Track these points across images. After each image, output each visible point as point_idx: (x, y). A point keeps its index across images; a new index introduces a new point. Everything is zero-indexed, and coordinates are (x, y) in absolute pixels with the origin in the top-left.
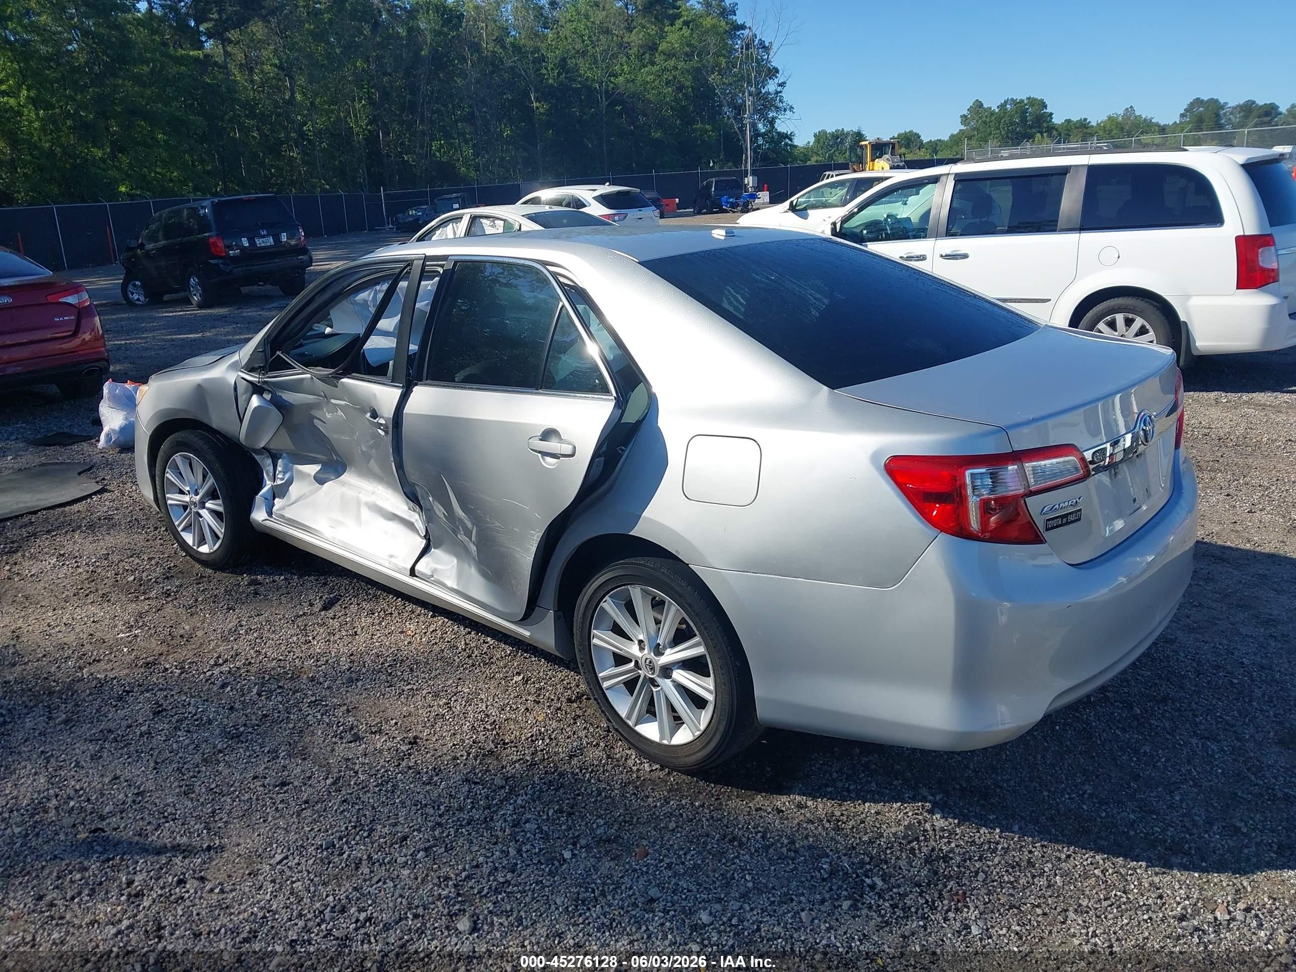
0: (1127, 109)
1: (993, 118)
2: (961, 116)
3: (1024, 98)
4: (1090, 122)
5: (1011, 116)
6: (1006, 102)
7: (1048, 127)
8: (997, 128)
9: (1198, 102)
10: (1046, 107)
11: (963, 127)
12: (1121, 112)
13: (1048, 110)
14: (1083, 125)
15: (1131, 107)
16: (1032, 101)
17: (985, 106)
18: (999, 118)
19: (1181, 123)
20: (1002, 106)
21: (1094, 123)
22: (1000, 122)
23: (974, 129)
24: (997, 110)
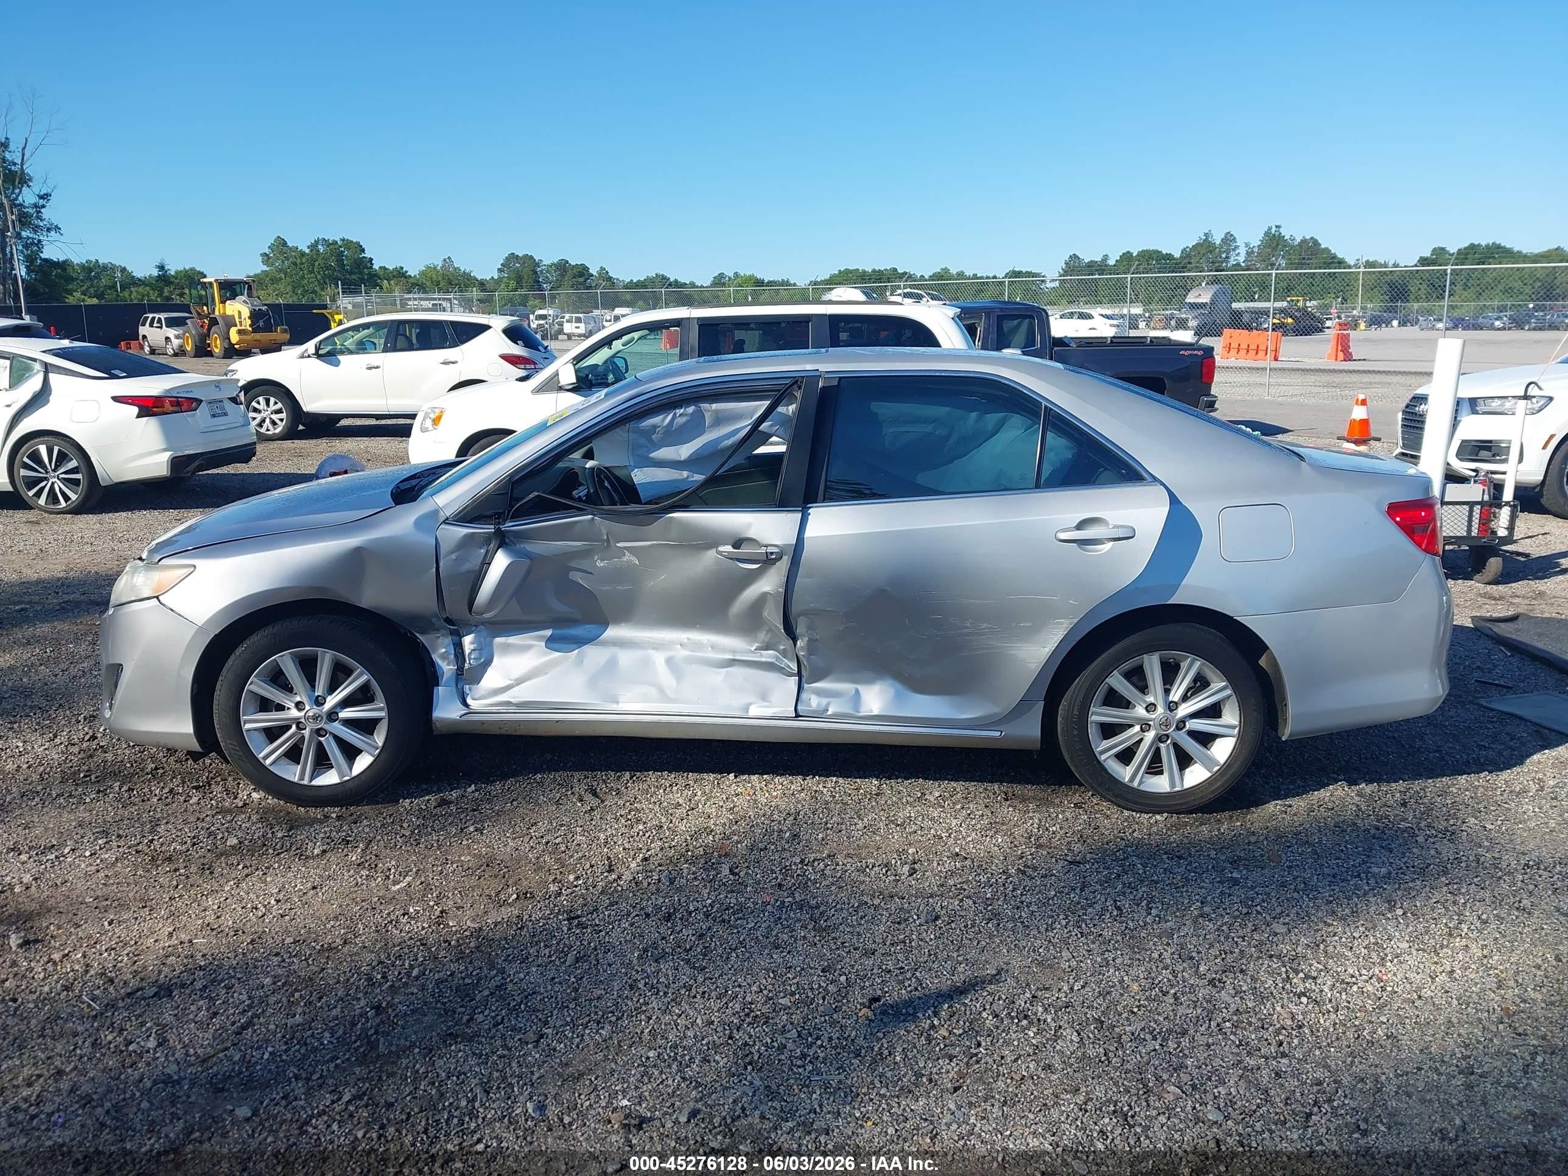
0: (445, 260)
1: (304, 260)
2: (261, 255)
3: (337, 239)
4: (406, 272)
5: (325, 259)
6: (317, 242)
7: (369, 274)
8: (312, 272)
9: (513, 257)
10: (363, 251)
11: (265, 268)
12: (439, 263)
13: (368, 255)
14: (400, 274)
15: (449, 258)
16: (347, 243)
17: (290, 244)
18: (312, 261)
19: (500, 278)
20: (313, 247)
21: (411, 273)
22: (313, 265)
23: (280, 271)
24: (307, 251)
